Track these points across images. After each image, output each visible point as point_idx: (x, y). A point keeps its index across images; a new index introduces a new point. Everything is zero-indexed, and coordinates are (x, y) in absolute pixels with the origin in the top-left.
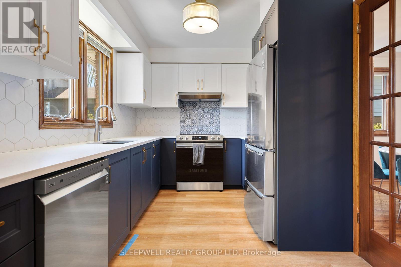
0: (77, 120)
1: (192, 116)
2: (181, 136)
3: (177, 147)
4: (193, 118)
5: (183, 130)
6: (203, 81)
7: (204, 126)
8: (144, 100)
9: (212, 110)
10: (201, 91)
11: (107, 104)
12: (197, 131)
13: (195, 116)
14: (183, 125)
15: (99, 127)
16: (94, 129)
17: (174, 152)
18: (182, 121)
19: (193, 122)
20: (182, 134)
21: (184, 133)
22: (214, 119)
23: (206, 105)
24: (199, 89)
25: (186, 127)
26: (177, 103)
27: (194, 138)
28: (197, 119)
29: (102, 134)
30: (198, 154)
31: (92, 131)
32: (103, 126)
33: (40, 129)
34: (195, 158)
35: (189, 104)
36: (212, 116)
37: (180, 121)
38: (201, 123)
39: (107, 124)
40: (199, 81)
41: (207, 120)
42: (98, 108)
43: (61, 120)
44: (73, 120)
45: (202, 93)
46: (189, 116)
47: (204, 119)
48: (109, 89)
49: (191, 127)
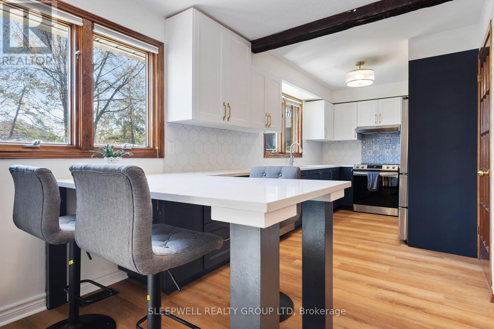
0: (280, 153)
1: (374, 147)
2: (362, 165)
3: (354, 175)
4: (374, 148)
5: (364, 160)
6: (381, 115)
7: (386, 156)
8: (326, 137)
9: (394, 141)
10: (379, 125)
11: (298, 142)
12: (378, 161)
13: (376, 147)
14: (364, 156)
15: (292, 157)
16: (290, 159)
17: (352, 178)
18: (363, 152)
19: (374, 152)
20: (363, 164)
21: (366, 163)
22: (396, 150)
23: (388, 136)
24: (377, 123)
25: (367, 158)
26: (356, 137)
27: (368, 167)
28: (378, 150)
29: (295, 161)
30: (372, 181)
31: (289, 159)
32: (295, 157)
33: (264, 158)
34: (369, 184)
35: (370, 137)
36: (394, 147)
37: (361, 152)
38: (383, 154)
39: (298, 155)
40: (377, 115)
41: (390, 151)
42: (292, 144)
43: (272, 153)
44: (278, 153)
45: (380, 126)
46: (370, 147)
47: (386, 150)
48: (300, 130)
49: (372, 158)
